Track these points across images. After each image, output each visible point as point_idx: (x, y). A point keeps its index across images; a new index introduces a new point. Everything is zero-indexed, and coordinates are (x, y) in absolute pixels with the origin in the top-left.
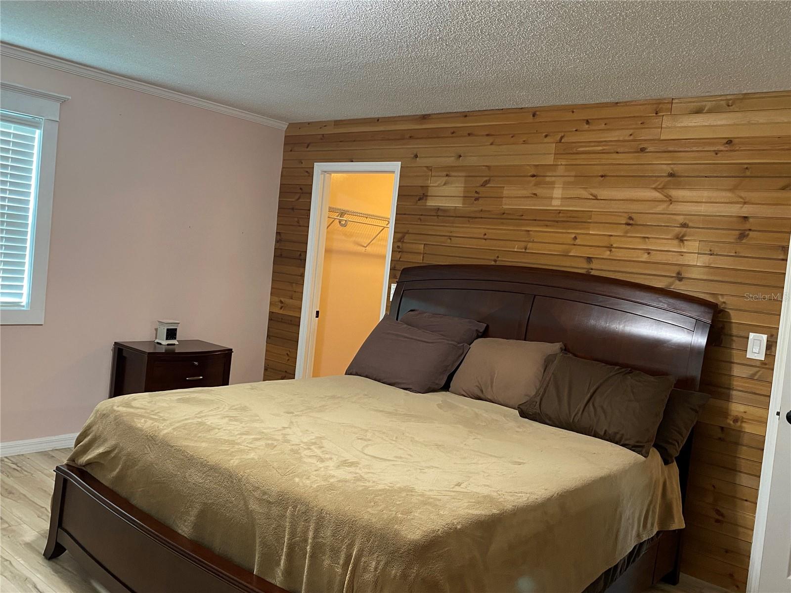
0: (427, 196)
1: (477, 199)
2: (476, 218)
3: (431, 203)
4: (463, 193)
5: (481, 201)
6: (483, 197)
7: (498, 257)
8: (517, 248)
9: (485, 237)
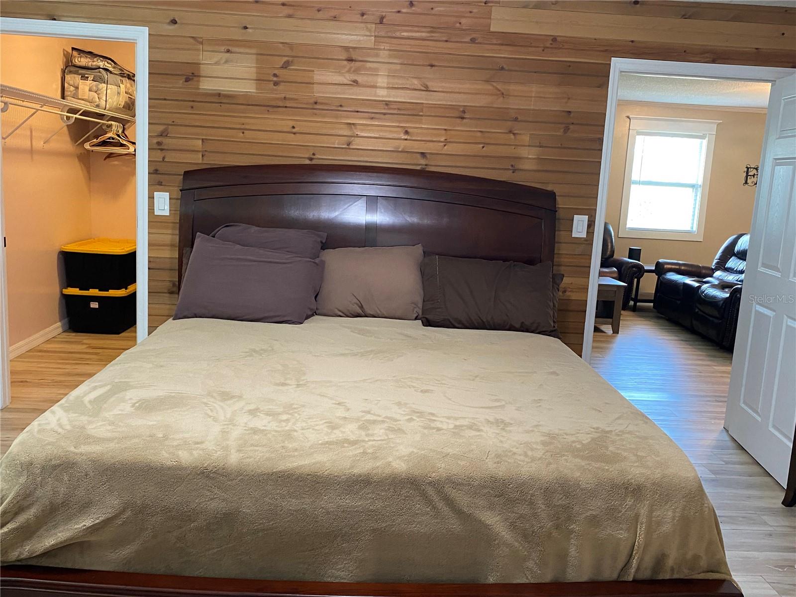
0: (199, 76)
1: (276, 84)
2: (279, 107)
3: (207, 85)
4: (255, 75)
5: (281, 87)
6: (285, 82)
7: (314, 154)
8: (338, 144)
9: (294, 130)
